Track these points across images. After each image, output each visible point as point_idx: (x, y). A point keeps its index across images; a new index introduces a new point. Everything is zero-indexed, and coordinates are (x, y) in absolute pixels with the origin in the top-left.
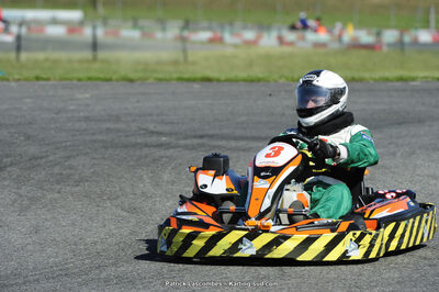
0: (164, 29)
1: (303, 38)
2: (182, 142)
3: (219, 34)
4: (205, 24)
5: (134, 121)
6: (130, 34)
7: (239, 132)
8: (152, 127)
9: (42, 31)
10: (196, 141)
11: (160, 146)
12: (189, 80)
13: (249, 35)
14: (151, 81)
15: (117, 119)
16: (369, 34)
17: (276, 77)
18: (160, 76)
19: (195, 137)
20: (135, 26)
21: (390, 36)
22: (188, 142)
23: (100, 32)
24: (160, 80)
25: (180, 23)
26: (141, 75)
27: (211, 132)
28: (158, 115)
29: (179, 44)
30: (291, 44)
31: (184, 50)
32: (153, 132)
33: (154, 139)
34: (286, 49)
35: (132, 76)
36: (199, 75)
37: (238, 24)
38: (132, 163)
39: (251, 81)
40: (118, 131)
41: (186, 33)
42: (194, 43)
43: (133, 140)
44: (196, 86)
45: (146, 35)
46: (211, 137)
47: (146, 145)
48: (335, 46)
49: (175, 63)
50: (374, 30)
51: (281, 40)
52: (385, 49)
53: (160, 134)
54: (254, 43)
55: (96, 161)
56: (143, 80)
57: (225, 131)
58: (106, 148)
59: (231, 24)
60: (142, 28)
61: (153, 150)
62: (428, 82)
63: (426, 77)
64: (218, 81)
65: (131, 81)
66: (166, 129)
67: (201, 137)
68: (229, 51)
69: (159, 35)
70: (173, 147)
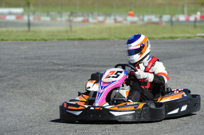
0: (61, 16)
1: (126, 20)
2: (70, 68)
3: (86, 18)
4: (80, 14)
5: (47, 59)
6: (45, 19)
7: (96, 63)
8: (55, 61)
9: (4, 18)
10: (76, 68)
11: (59, 70)
12: (72, 40)
13: (101, 18)
14: (55, 40)
15: (39, 58)
16: (156, 17)
17: (113, 37)
18: (59, 38)
19: (76, 66)
20: (48, 15)
21: (166, 18)
22: (72, 68)
23: (31, 18)
24: (59, 40)
25: (69, 13)
26: (50, 37)
27: (83, 64)
28: (58, 56)
29: (68, 23)
30: (120, 22)
31: (71, 26)
32: (56, 64)
33: (56, 67)
34: (118, 25)
35: (46, 38)
36: (77, 37)
37: (96, 13)
38: (46, 78)
39: (102, 40)
40: (40, 63)
41: (71, 18)
42: (75, 22)
43: (46, 67)
44: (76, 42)
45: (53, 19)
46: (83, 66)
47: (53, 70)
48: (141, 23)
49: (67, 32)
50: (159, 16)
51: (115, 21)
52: (164, 24)
53: (59, 65)
54: (103, 22)
55: (30, 78)
56: (52, 40)
57: (90, 63)
58: (34, 71)
59: (92, 14)
60: (51, 16)
61: (56, 72)
62: (183, 39)
63: (183, 37)
64: (86, 40)
65: (46, 40)
66: (63, 62)
67: (78, 66)
68: (92, 26)
69: (59, 19)
70: (65, 71)
